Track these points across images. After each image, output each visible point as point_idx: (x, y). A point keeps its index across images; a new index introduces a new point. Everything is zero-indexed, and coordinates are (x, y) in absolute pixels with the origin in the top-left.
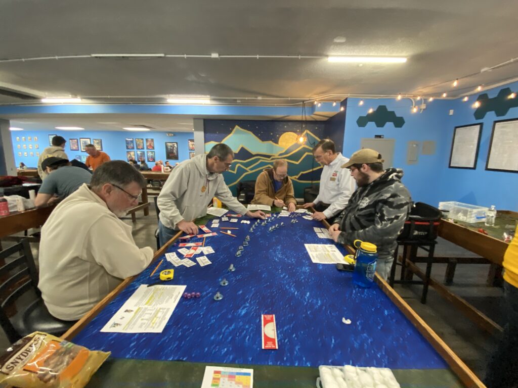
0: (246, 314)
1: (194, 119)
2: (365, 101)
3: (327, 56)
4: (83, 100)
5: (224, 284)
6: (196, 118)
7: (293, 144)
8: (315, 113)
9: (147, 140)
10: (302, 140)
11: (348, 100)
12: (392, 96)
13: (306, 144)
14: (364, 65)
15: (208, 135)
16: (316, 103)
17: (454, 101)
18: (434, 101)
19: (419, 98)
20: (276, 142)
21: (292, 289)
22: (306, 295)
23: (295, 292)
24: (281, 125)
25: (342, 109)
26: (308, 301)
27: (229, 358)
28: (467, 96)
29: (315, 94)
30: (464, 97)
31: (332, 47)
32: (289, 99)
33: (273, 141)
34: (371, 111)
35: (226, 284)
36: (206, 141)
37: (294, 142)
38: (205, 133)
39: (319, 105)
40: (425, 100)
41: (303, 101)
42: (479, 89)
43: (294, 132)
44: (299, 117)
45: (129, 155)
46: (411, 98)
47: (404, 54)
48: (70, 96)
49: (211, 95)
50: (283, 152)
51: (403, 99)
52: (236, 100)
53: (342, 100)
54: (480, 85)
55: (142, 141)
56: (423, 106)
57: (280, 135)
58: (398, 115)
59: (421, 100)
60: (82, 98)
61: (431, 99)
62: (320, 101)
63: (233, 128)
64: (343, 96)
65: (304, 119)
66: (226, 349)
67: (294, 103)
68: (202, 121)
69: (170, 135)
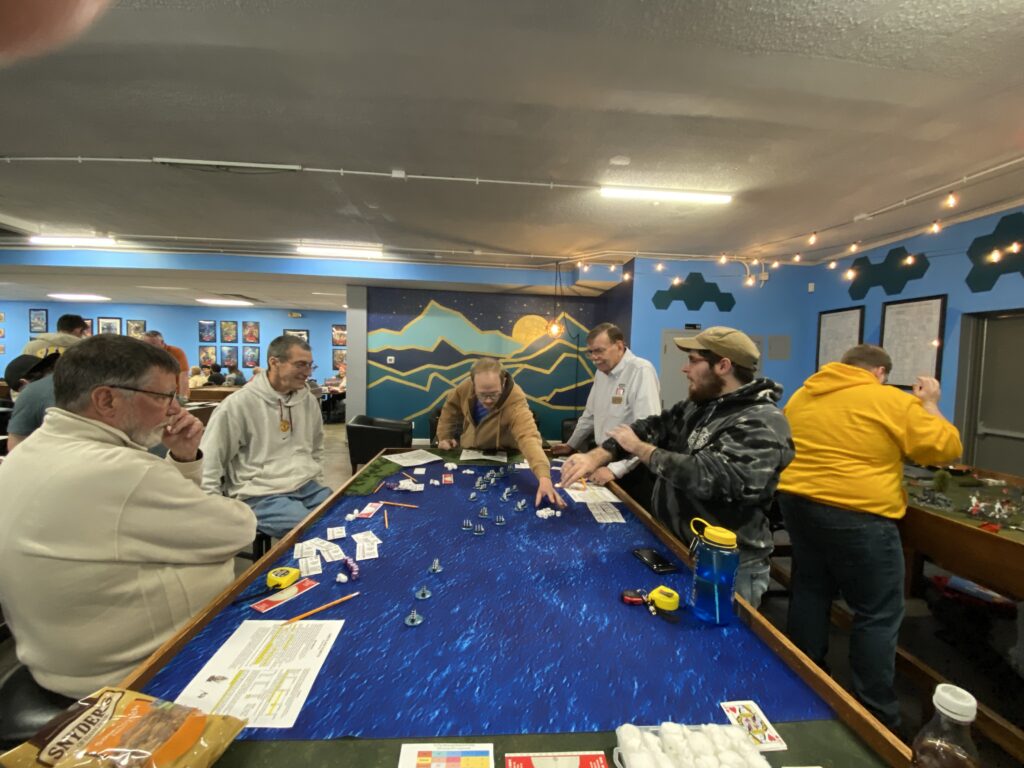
0: (471, 648)
1: (348, 285)
2: (666, 263)
3: (599, 186)
4: (120, 241)
5: (423, 595)
6: (352, 284)
7: (539, 336)
8: (579, 282)
9: (245, 324)
10: (555, 330)
11: (636, 261)
12: (711, 257)
13: (563, 338)
14: (662, 204)
15: (374, 316)
16: (579, 265)
17: (813, 269)
18: (782, 267)
19: (755, 262)
20: (508, 331)
21: (555, 600)
22: (580, 609)
23: (560, 605)
24: (516, 302)
25: (627, 277)
26: (586, 618)
27: (445, 727)
28: (834, 260)
29: (578, 250)
30: (829, 262)
31: (608, 171)
32: (532, 256)
33: (501, 330)
34: (676, 281)
35: (428, 596)
36: (371, 327)
37: (542, 333)
38: (369, 312)
39: (586, 269)
40: (767, 265)
41: (557, 261)
42: (854, 248)
43: (541, 315)
44: (549, 289)
45: (204, 354)
46: (744, 262)
47: (726, 189)
48: (94, 232)
49: (385, 243)
50: (522, 350)
51: (730, 263)
52: (433, 254)
53: (626, 262)
54: (855, 243)
55: (233, 326)
56: (764, 277)
57: (516, 320)
58: (723, 289)
59: (760, 264)
60: (117, 239)
61: (776, 265)
62: (587, 263)
63: (425, 305)
64: (627, 255)
65: (559, 293)
66: (437, 713)
67: (540, 264)
68: (365, 290)
69: (295, 315)
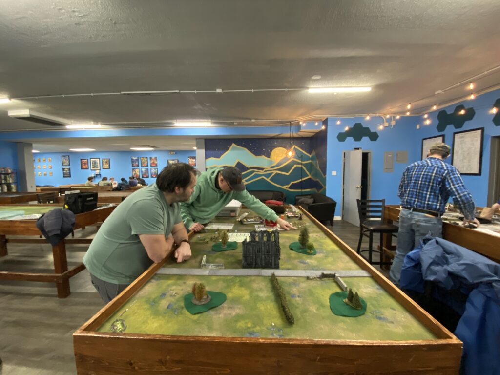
2: (341, 120)
3: (308, 88)
6: (198, 138)
8: (302, 130)
9: (151, 158)
10: (290, 154)
11: (328, 120)
13: (294, 158)
14: (338, 94)
15: (208, 152)
16: (301, 123)
18: (402, 118)
19: (388, 116)
20: (268, 156)
24: (272, 142)
25: (323, 128)
29: (300, 115)
30: (424, 115)
31: (311, 82)
32: (278, 120)
33: (265, 155)
34: (347, 129)
36: (207, 157)
37: (284, 156)
38: (206, 150)
39: (304, 125)
40: (394, 117)
41: (290, 122)
42: (435, 108)
43: (284, 147)
44: (287, 135)
45: (134, 173)
46: (382, 116)
47: (368, 84)
48: (93, 123)
49: (212, 119)
50: (275, 164)
52: (233, 123)
53: (323, 120)
54: (435, 105)
55: (146, 159)
56: (393, 123)
57: (271, 151)
58: (372, 130)
59: (391, 117)
60: (102, 125)
61: (398, 117)
62: (305, 121)
63: (230, 146)
64: (324, 117)
65: (292, 136)
67: (283, 124)
68: (203, 141)
69: (172, 153)
